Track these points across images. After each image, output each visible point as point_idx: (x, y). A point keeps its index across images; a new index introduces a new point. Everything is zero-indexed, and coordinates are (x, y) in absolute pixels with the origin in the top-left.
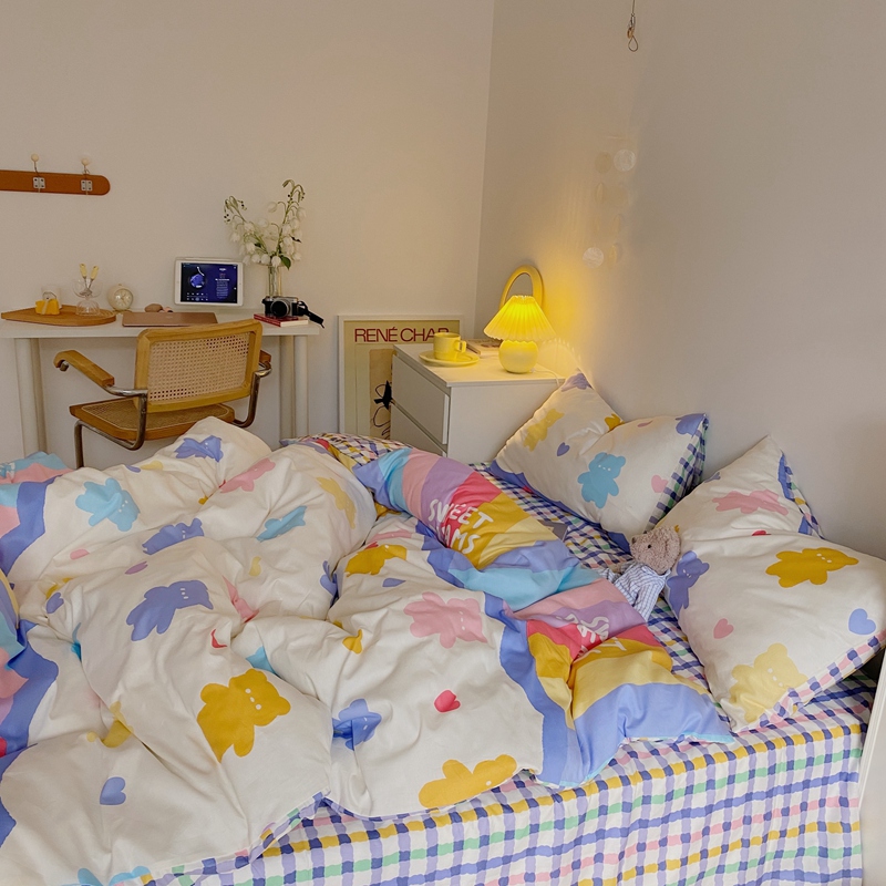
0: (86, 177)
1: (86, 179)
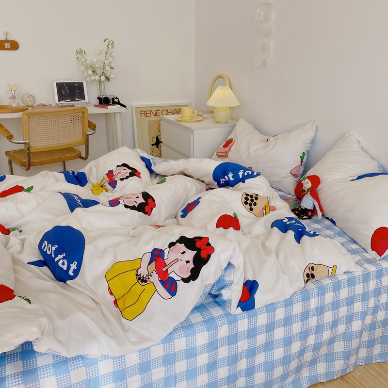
1: (7, 42)
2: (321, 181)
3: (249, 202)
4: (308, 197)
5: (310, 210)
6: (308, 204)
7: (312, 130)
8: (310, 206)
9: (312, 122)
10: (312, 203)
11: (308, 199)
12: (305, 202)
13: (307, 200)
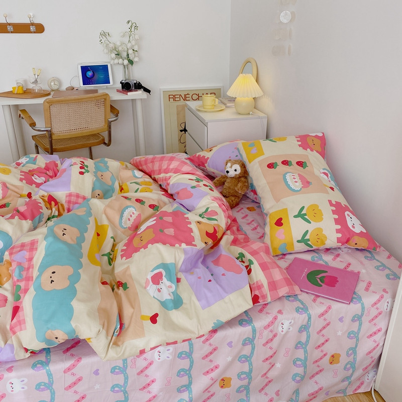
0: (32, 24)
1: (33, 25)
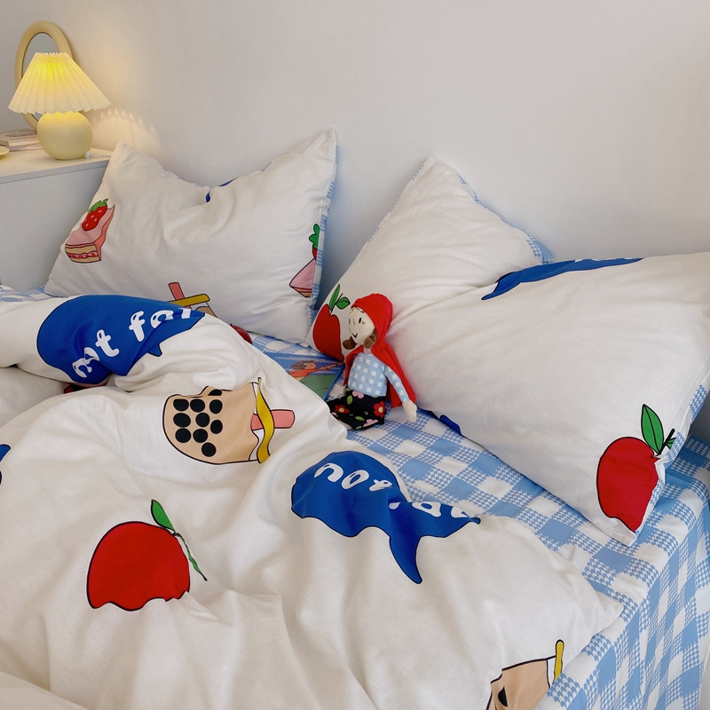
2: (395, 310)
3: (193, 427)
4: (368, 362)
5: (380, 399)
6: (371, 381)
7: (327, 159)
8: (378, 389)
9: (323, 136)
10: (382, 377)
11: (367, 366)
12: (363, 379)
13: (366, 371)
